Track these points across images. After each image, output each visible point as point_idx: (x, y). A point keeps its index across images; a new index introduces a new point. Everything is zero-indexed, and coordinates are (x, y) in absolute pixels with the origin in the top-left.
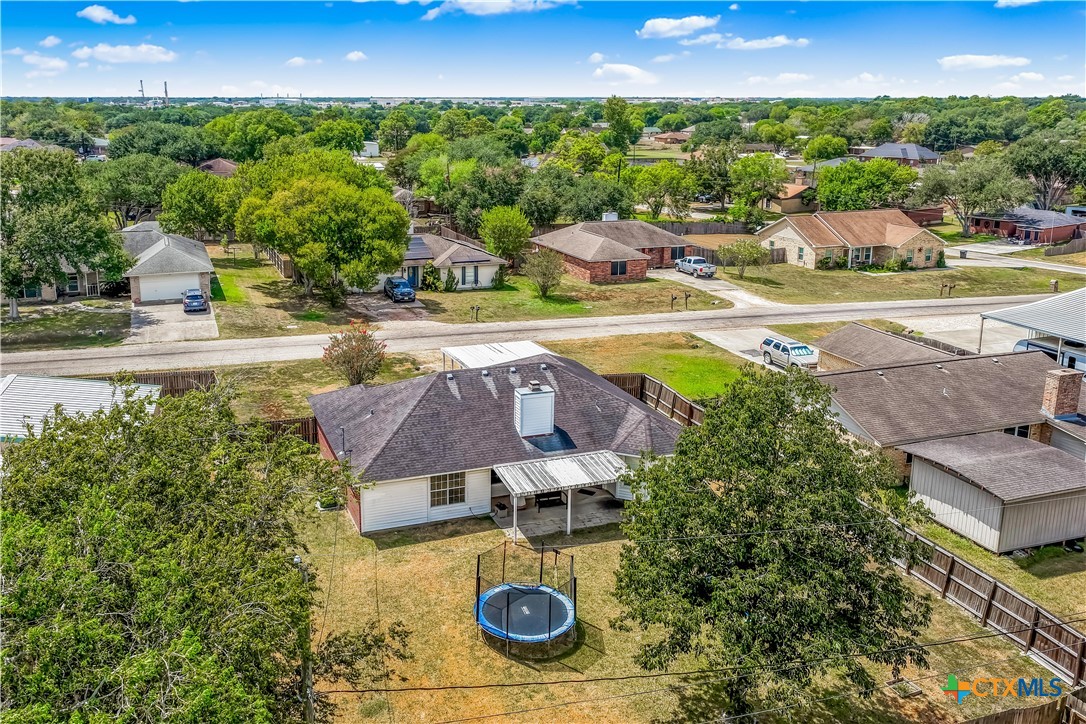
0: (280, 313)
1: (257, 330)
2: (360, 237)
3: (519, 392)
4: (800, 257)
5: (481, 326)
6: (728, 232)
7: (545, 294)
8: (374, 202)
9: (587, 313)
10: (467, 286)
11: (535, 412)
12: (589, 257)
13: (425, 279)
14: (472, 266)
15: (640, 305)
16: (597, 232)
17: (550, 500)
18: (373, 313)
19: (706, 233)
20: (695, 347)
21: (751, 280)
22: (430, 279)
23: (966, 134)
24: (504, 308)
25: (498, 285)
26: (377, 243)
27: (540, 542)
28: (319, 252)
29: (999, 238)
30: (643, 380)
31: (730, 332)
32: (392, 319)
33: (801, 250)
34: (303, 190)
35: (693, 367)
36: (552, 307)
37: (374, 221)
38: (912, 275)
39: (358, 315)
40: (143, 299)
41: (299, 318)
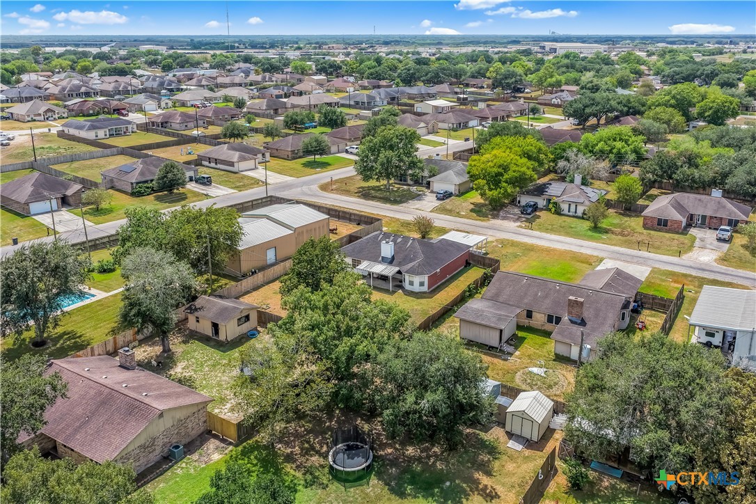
0: (470, 207)
1: (449, 211)
7: (596, 226)
10: (571, 214)
14: (574, 204)
18: (502, 215)
22: (551, 206)
32: (503, 220)
39: (495, 215)
40: (434, 190)
41: (472, 210)
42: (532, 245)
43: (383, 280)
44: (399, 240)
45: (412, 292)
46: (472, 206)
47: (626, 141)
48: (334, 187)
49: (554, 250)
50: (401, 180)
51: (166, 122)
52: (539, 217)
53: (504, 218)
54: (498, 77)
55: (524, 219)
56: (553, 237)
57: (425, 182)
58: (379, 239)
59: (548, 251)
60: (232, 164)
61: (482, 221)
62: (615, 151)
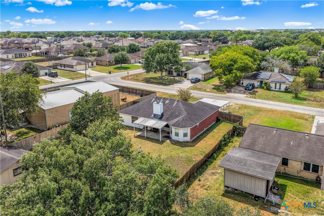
1: (199, 89)
7: (296, 96)
14: (279, 83)
25: (286, 91)
40: (189, 79)
41: (213, 89)
42: (259, 108)
43: (155, 132)
44: (167, 102)
45: (178, 141)
46: (213, 87)
47: (297, 53)
48: (130, 78)
49: (276, 111)
50: (169, 74)
51: (48, 52)
52: (257, 92)
53: (235, 92)
54: (215, 36)
55: (248, 93)
56: (271, 102)
57: (183, 74)
58: (152, 101)
59: (272, 111)
60: (72, 67)
61: (221, 94)
62: (291, 58)
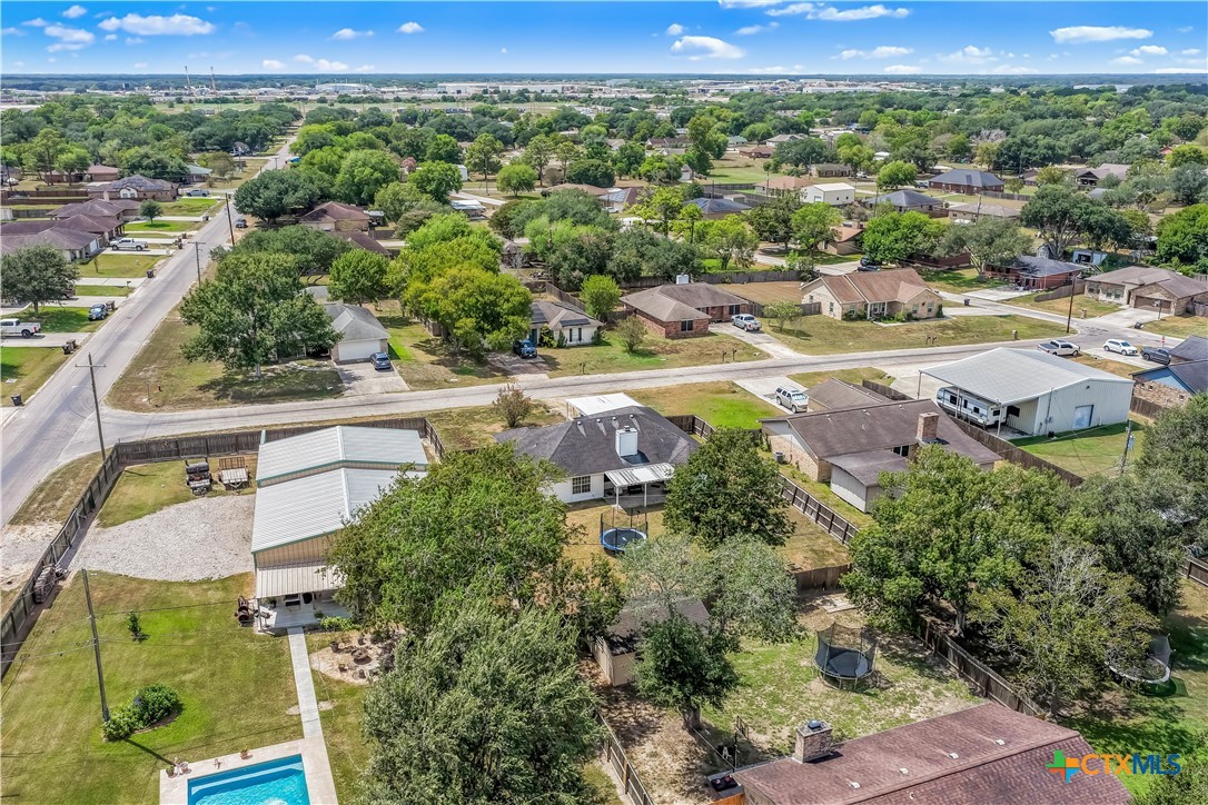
0: (442, 368)
1: (429, 383)
2: (499, 313)
3: (618, 432)
4: (831, 310)
5: (587, 377)
6: (784, 280)
7: (631, 350)
8: (507, 286)
9: (661, 365)
10: (573, 343)
11: (627, 442)
12: (664, 319)
13: (542, 339)
14: (577, 327)
15: (702, 357)
16: (671, 296)
17: (635, 490)
18: (508, 368)
19: (765, 281)
20: (734, 392)
21: (789, 332)
22: (546, 339)
23: (1035, 155)
24: (602, 362)
25: (597, 341)
26: (511, 318)
27: (630, 511)
28: (470, 325)
29: (1007, 283)
30: (694, 419)
31: (762, 380)
32: (524, 372)
33: (832, 304)
34: (454, 278)
35: (729, 408)
36: (637, 360)
37: (508, 301)
38: (915, 325)
39: (498, 370)
40: (341, 359)
41: (457, 372)
